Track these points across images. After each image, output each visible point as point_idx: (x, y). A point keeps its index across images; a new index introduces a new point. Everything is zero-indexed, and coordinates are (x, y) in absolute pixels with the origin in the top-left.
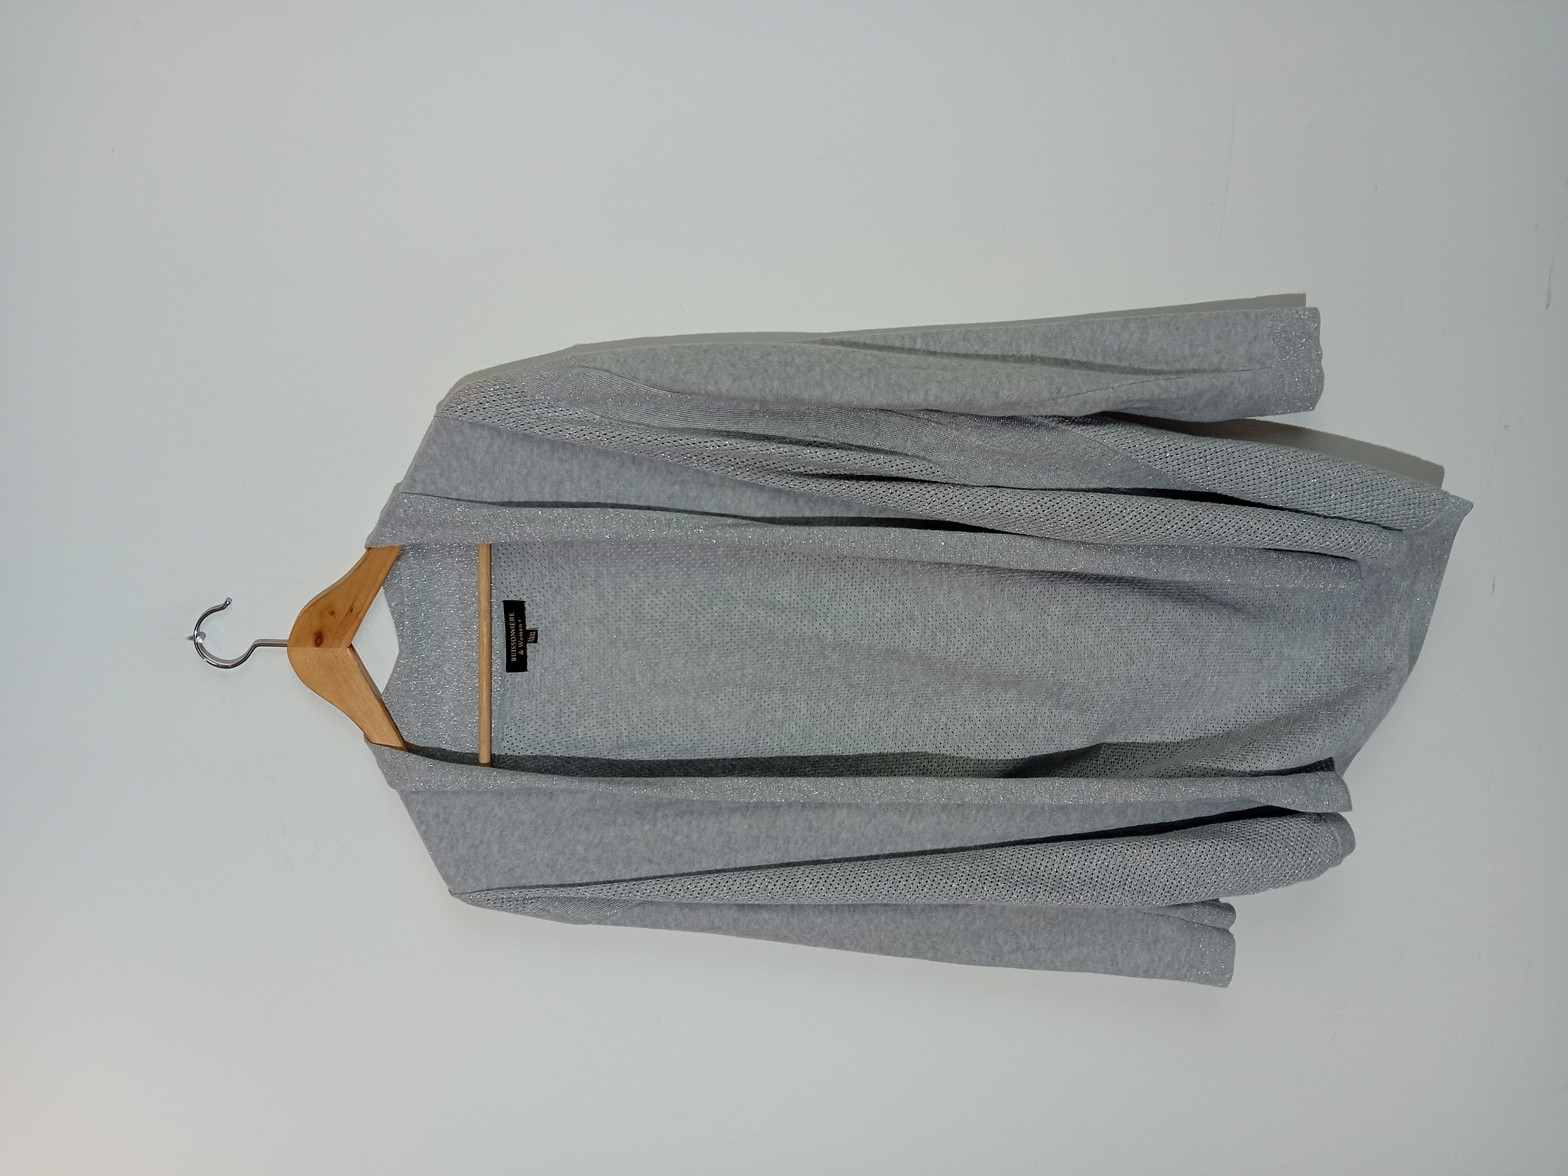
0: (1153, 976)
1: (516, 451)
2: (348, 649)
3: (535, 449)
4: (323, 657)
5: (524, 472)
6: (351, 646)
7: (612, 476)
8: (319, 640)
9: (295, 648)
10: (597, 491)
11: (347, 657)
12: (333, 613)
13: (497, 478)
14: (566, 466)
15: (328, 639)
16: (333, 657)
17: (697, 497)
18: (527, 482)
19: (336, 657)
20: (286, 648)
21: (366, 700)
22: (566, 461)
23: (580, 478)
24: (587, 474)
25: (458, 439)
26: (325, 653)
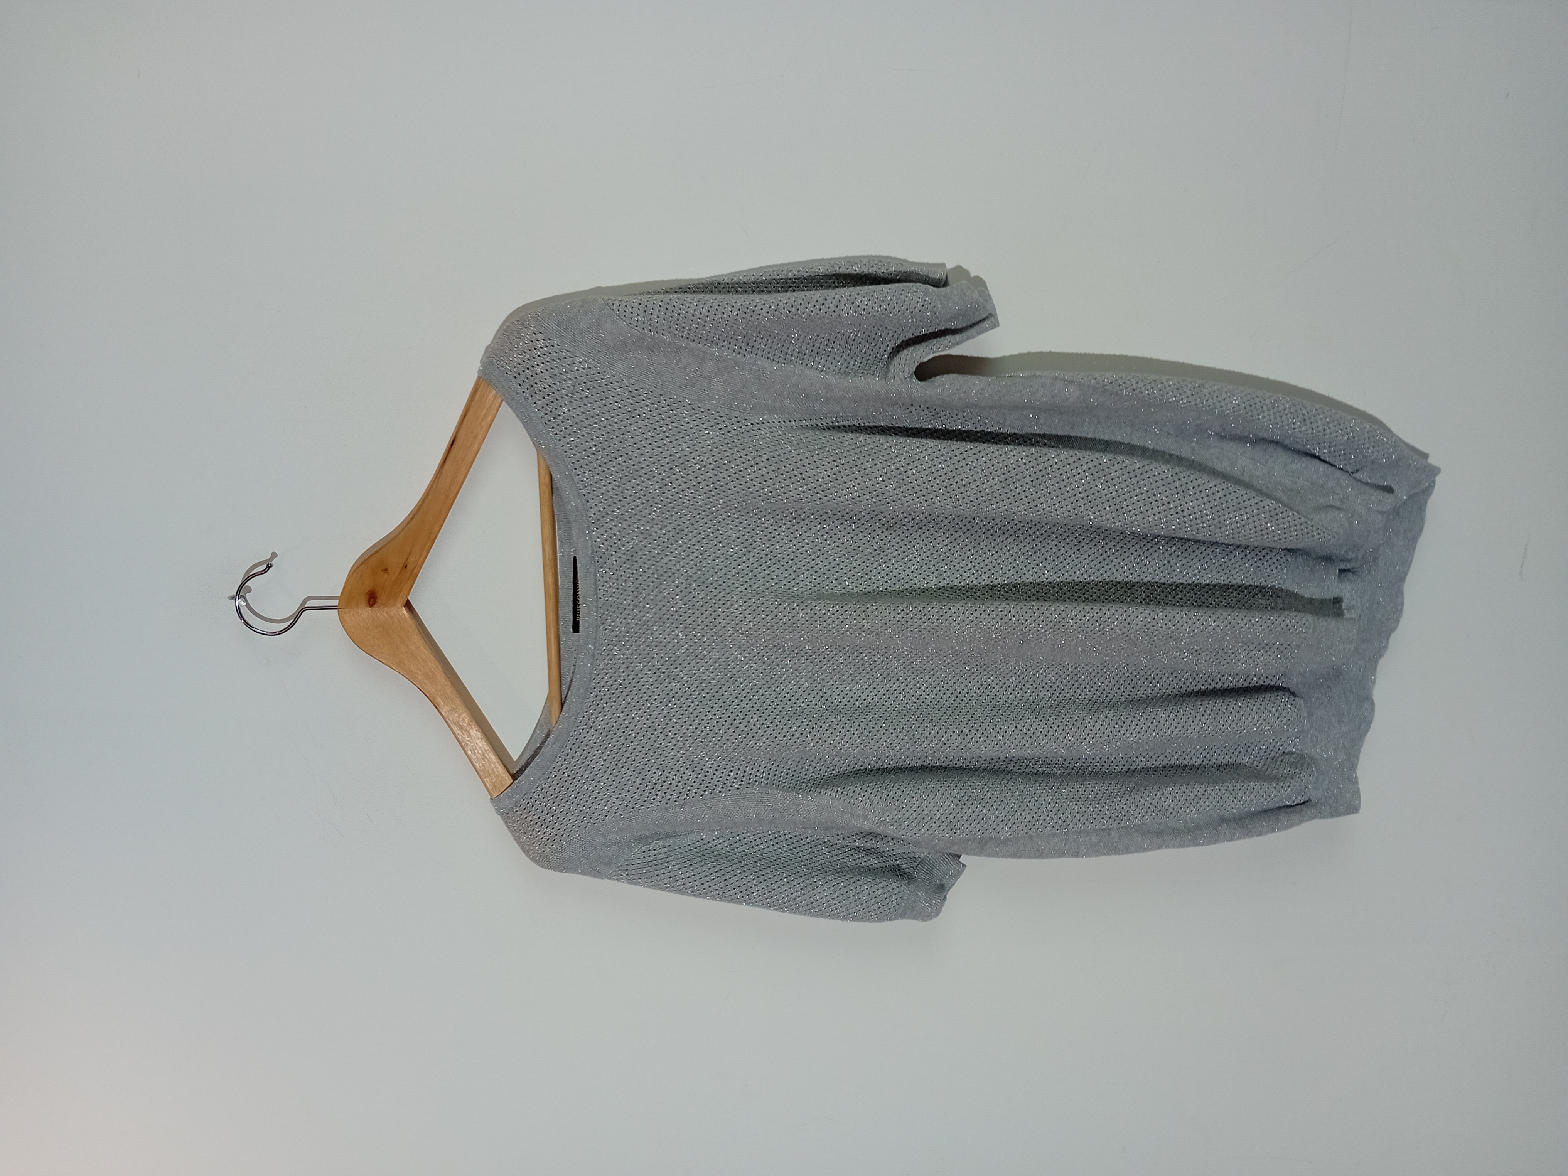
2: (404, 608)
4: (378, 618)
6: (408, 605)
8: (372, 599)
9: (347, 610)
11: (403, 616)
12: (386, 570)
15: (381, 599)
16: (388, 618)
19: (391, 617)
20: (337, 610)
21: (426, 661)
26: (380, 613)
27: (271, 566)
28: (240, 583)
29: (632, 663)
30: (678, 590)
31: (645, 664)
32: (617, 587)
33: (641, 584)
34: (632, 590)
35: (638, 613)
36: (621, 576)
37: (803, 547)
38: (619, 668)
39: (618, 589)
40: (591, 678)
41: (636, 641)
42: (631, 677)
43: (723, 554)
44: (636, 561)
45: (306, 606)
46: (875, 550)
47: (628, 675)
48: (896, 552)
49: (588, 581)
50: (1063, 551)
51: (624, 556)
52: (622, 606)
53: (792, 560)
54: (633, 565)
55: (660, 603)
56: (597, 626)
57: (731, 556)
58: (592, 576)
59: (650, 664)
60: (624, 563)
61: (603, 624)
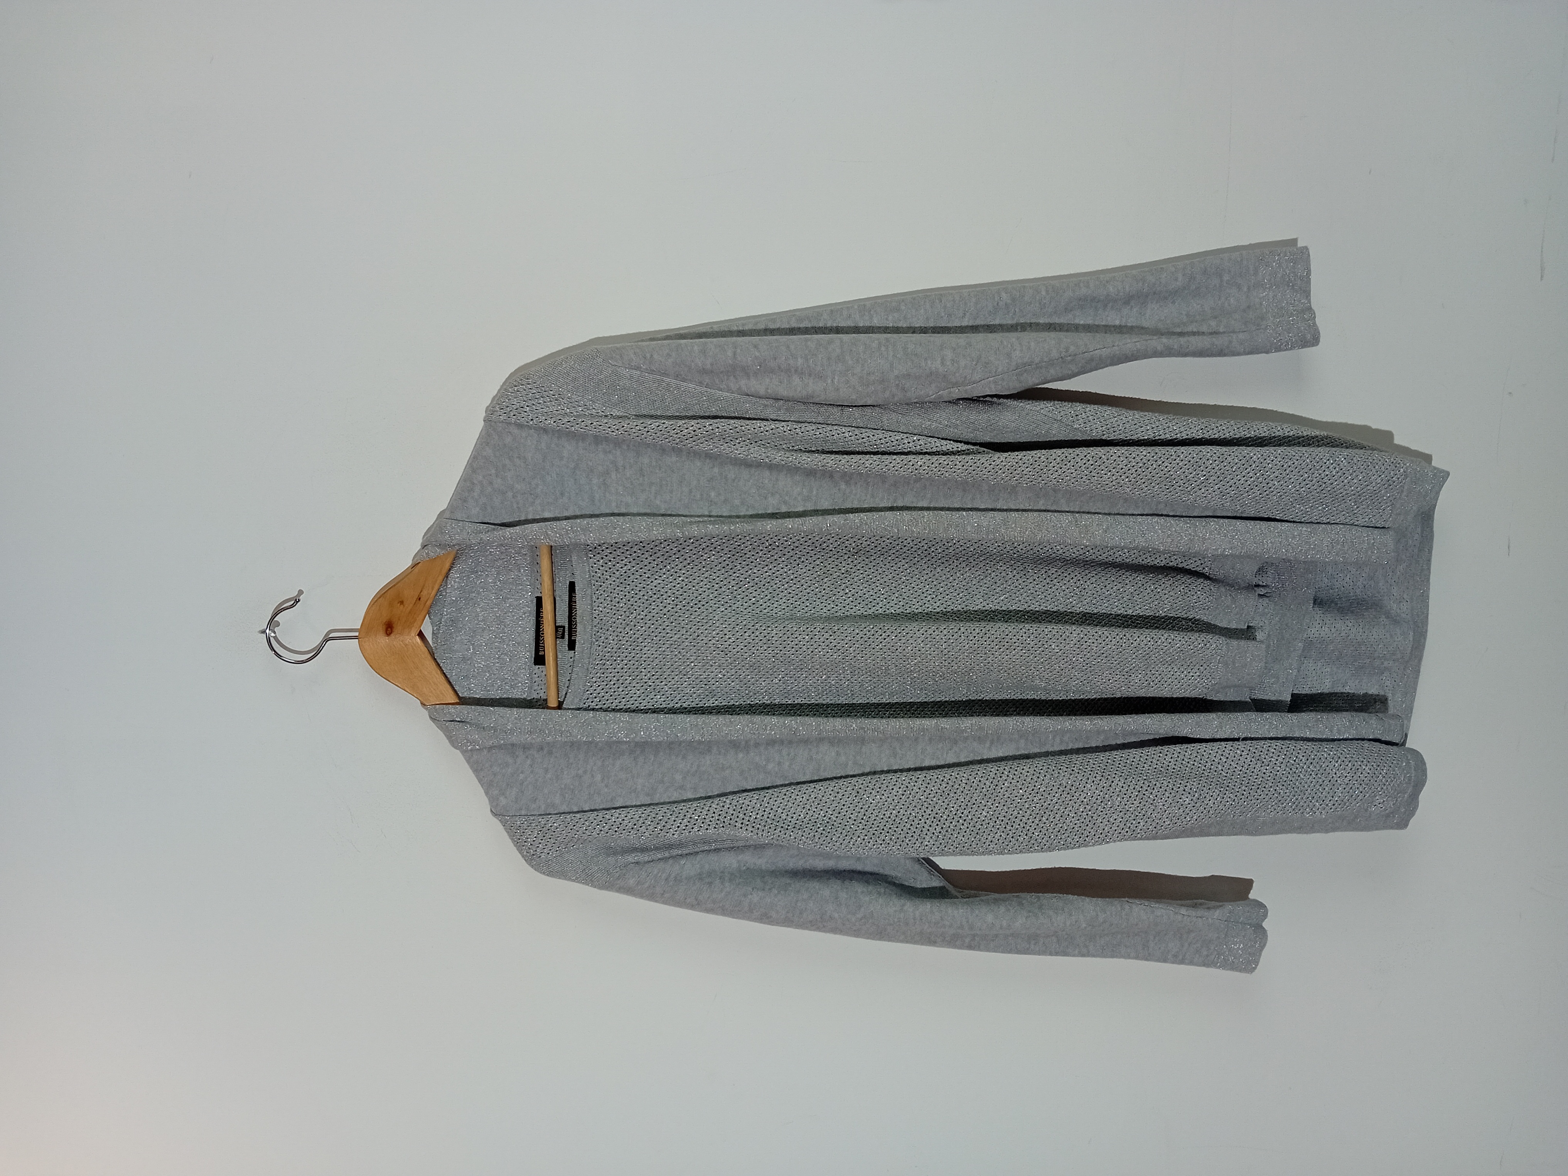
0: (1182, 962)
1: (563, 446)
2: (417, 637)
3: (580, 444)
4: (394, 645)
5: (572, 465)
6: (421, 634)
7: (654, 463)
8: (389, 629)
9: (366, 639)
10: (641, 479)
11: (417, 644)
12: (402, 603)
13: (548, 474)
14: (611, 457)
15: (397, 628)
16: (403, 645)
17: (736, 478)
18: (576, 475)
19: (406, 645)
20: (357, 640)
22: (610, 452)
23: (624, 468)
24: (630, 463)
25: (508, 440)
26: (395, 641)
27: (299, 601)
28: (270, 618)
29: (622, 676)
30: (665, 610)
31: (634, 677)
32: (610, 608)
33: (632, 605)
34: (624, 610)
35: (629, 631)
36: (615, 598)
37: (778, 571)
38: (611, 681)
39: (611, 609)
40: (584, 690)
41: (626, 657)
42: (620, 689)
43: (706, 578)
44: (629, 585)
45: (330, 636)
46: (843, 574)
47: (618, 688)
48: (861, 575)
49: (585, 602)
50: (1011, 576)
51: (618, 580)
52: (615, 625)
53: (769, 582)
54: (625, 588)
55: (649, 622)
56: (592, 643)
57: (714, 579)
58: (589, 598)
59: (638, 677)
60: (618, 586)
61: (597, 641)
